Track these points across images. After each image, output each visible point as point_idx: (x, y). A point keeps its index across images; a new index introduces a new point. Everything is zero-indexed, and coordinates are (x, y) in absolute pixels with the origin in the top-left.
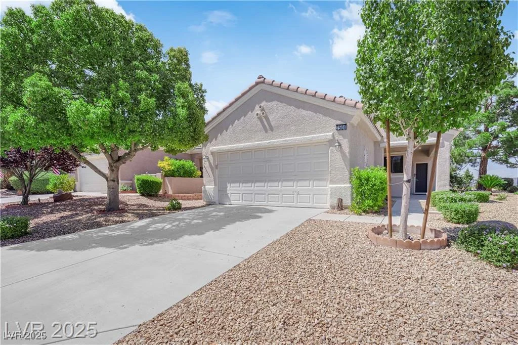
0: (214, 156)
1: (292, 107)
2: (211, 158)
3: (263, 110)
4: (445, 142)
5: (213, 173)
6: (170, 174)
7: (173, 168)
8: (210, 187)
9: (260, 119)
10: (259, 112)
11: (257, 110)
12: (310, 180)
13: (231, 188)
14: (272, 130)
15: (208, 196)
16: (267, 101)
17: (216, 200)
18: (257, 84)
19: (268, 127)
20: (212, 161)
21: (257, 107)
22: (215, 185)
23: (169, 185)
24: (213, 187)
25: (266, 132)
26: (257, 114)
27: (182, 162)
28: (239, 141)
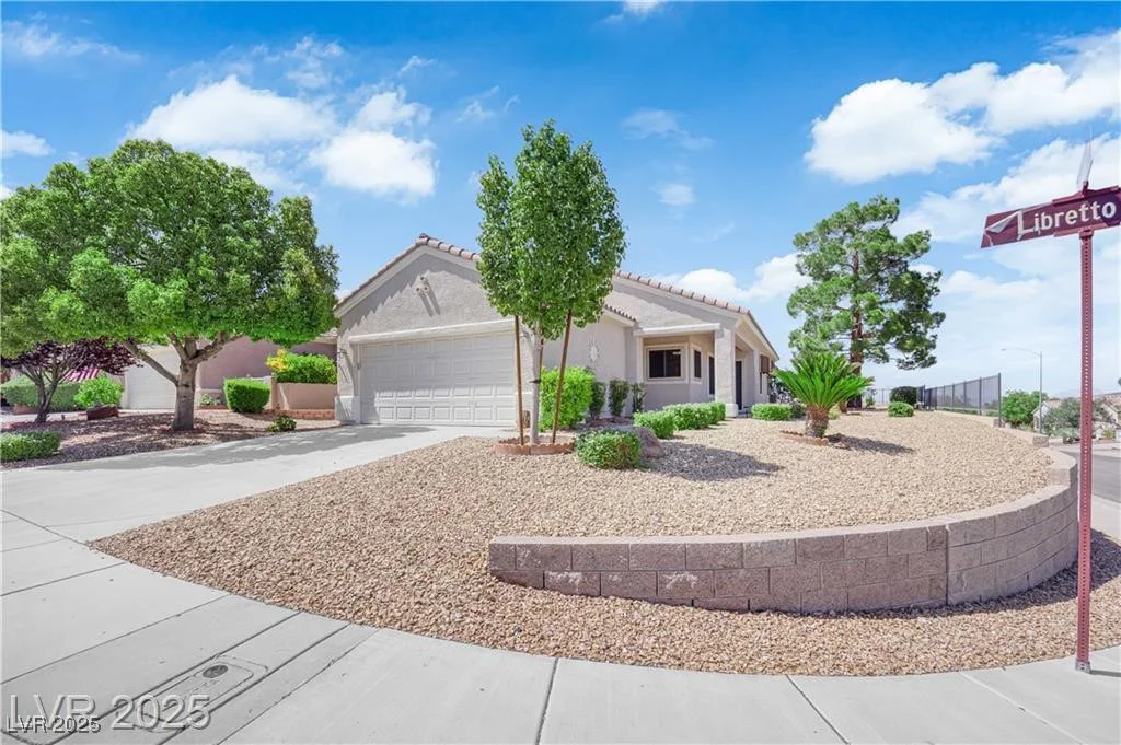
0: (355, 352)
1: (466, 281)
2: (350, 352)
3: (426, 283)
4: (725, 330)
5: (352, 376)
6: (286, 378)
7: (292, 368)
8: (346, 399)
9: (422, 296)
10: (421, 286)
11: (419, 284)
12: (491, 385)
13: (381, 400)
14: (439, 313)
15: (342, 411)
16: (432, 271)
17: (357, 418)
18: (418, 245)
19: (433, 309)
20: (351, 358)
21: (418, 278)
22: (355, 395)
23: (284, 397)
24: (352, 397)
25: (431, 315)
26: (418, 289)
27: (309, 358)
28: (393, 328)
